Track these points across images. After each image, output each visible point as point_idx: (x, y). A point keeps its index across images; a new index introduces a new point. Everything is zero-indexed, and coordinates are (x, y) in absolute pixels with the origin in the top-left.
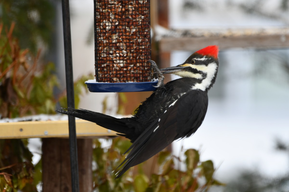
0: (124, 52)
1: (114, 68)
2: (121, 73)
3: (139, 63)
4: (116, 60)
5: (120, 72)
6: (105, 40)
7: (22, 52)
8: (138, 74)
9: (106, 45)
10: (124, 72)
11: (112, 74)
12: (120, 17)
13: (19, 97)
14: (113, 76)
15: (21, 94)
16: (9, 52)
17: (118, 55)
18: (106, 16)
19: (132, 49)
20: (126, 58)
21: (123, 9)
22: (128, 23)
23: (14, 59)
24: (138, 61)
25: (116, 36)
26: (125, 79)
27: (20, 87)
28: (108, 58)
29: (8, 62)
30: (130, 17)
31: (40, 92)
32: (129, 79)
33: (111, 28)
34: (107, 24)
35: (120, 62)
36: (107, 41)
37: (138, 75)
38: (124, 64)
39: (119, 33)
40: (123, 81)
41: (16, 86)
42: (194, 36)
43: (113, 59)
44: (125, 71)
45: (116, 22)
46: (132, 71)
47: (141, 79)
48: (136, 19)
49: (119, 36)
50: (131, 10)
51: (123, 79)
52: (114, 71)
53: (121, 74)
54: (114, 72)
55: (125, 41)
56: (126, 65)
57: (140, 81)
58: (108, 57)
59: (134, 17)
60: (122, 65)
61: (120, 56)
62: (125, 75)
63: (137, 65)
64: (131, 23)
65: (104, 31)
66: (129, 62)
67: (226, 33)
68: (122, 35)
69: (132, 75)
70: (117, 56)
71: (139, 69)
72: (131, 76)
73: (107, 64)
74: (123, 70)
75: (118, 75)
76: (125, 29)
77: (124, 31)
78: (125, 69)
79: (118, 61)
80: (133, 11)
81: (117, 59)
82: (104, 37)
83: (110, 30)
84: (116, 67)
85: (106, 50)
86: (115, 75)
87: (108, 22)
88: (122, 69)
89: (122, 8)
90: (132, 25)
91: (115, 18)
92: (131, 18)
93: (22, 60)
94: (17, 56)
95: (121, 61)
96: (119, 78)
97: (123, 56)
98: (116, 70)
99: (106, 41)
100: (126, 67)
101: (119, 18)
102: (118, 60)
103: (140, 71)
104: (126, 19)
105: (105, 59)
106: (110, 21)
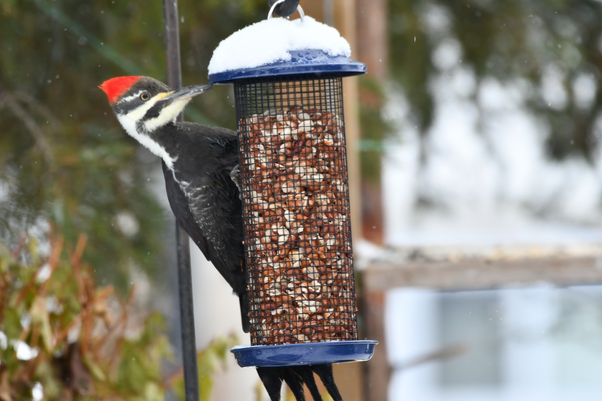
0: (317, 283)
1: (298, 317)
2: (312, 324)
3: (343, 305)
4: (301, 301)
5: (310, 324)
6: (277, 264)
7: (99, 293)
8: (342, 326)
9: (279, 273)
10: (318, 322)
11: (296, 327)
12: (305, 218)
13: (95, 379)
14: (297, 331)
15: (98, 372)
16: (75, 292)
17: (305, 290)
18: (278, 218)
19: (330, 277)
20: (320, 297)
21: (311, 203)
22: (321, 228)
23: (85, 306)
24: (341, 302)
25: (299, 254)
26: (320, 337)
27: (96, 359)
28: (285, 298)
29: (74, 311)
30: (324, 217)
31: (135, 370)
32: (327, 336)
33: (288, 240)
34: (280, 232)
35: (309, 303)
36: (282, 265)
37: (343, 329)
38: (318, 307)
39: (305, 247)
40: (316, 341)
41: (88, 357)
42: (429, 260)
43: (296, 299)
44: (320, 320)
45: (297, 228)
46: (332, 321)
47: (347, 337)
48: (334, 221)
49: (306, 255)
50: (325, 203)
51: (317, 337)
52: (298, 321)
53: (311, 327)
54: (299, 324)
55: (317, 263)
56: (321, 308)
57: (345, 339)
58: (286, 295)
59: (331, 216)
60: (313, 309)
61: (309, 293)
62: (320, 329)
63: (340, 309)
64: (325, 229)
65: (275, 246)
66: (325, 303)
67: (490, 253)
68: (312, 252)
69: (332, 328)
70: (303, 292)
71: (342, 317)
72: (331, 330)
73: (282, 308)
74: (316, 320)
75: (308, 330)
76: (317, 241)
77: (314, 244)
78: (319, 317)
79: (306, 303)
80: (328, 205)
81: (303, 299)
82: (275, 258)
83: (286, 243)
84: (303, 313)
85: (280, 283)
86: (300, 329)
87: (283, 228)
88: (314, 317)
89: (308, 200)
90: (328, 231)
91: (297, 220)
92: (326, 218)
93: (99, 306)
94: (90, 299)
95: (312, 303)
96: (309, 336)
97: (315, 293)
98: (302, 319)
99: (280, 265)
100: (322, 314)
101: (303, 220)
102: (305, 300)
103: (345, 321)
104: (316, 222)
105: (278, 300)
106: (285, 226)
